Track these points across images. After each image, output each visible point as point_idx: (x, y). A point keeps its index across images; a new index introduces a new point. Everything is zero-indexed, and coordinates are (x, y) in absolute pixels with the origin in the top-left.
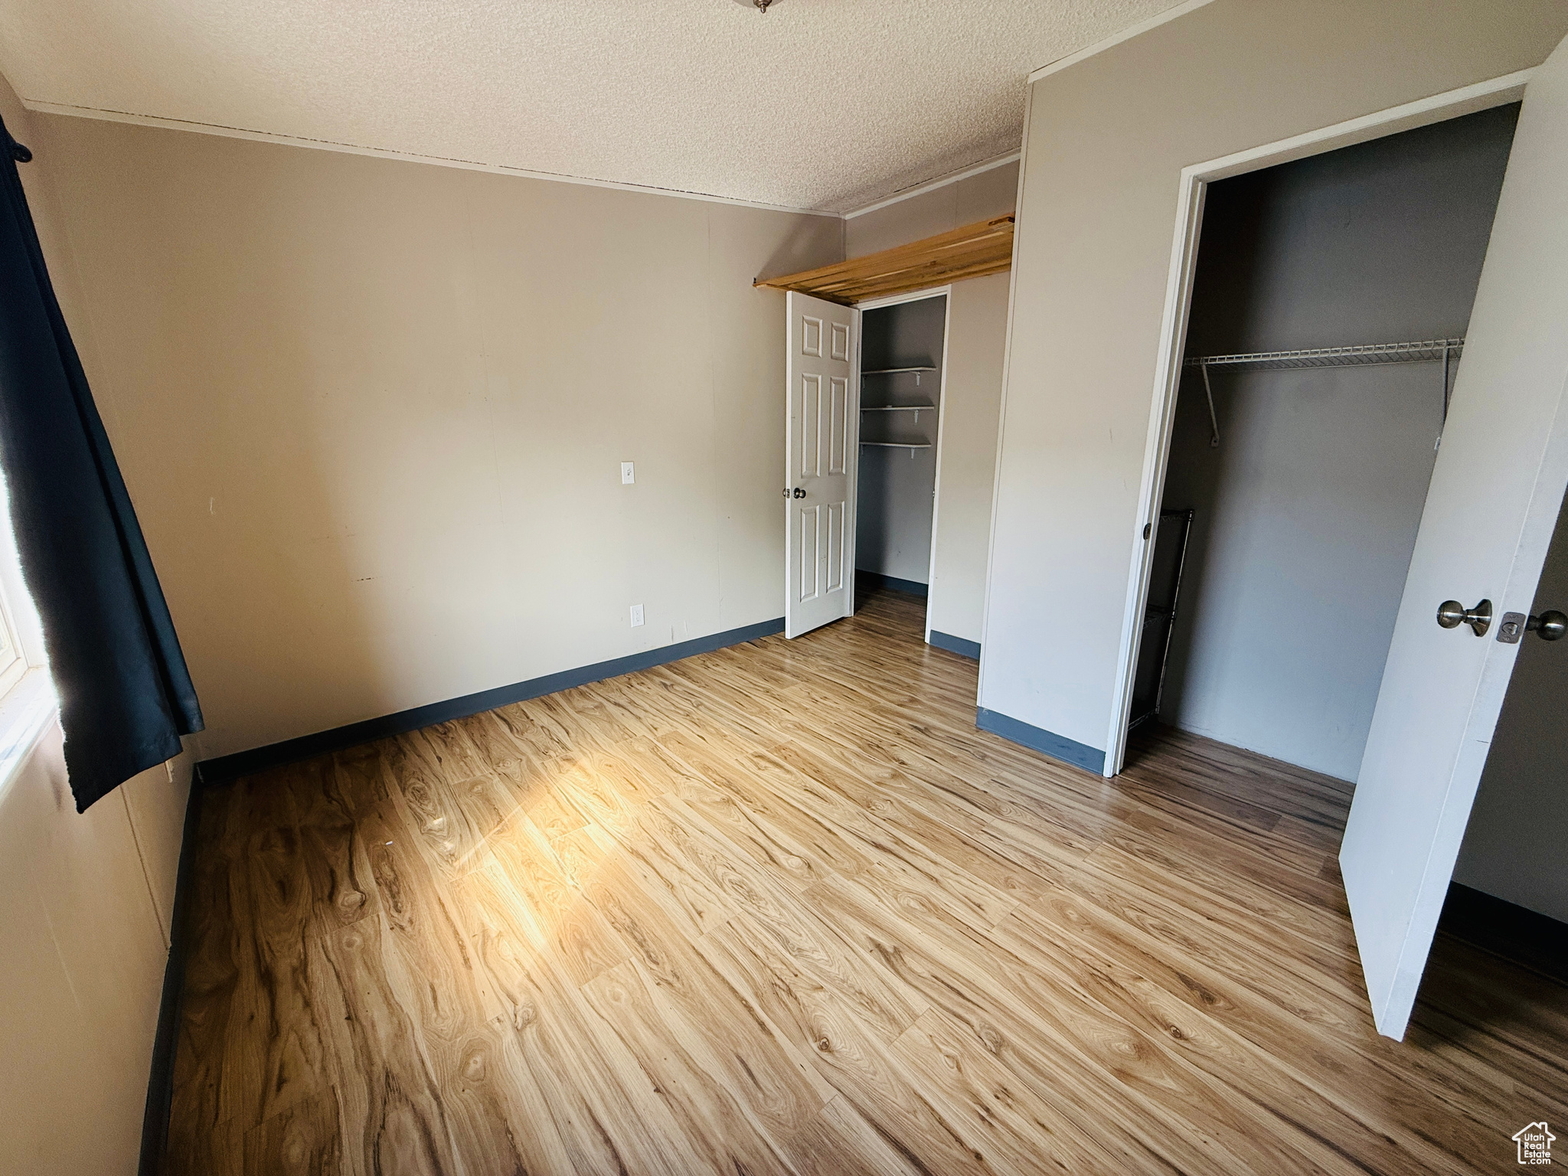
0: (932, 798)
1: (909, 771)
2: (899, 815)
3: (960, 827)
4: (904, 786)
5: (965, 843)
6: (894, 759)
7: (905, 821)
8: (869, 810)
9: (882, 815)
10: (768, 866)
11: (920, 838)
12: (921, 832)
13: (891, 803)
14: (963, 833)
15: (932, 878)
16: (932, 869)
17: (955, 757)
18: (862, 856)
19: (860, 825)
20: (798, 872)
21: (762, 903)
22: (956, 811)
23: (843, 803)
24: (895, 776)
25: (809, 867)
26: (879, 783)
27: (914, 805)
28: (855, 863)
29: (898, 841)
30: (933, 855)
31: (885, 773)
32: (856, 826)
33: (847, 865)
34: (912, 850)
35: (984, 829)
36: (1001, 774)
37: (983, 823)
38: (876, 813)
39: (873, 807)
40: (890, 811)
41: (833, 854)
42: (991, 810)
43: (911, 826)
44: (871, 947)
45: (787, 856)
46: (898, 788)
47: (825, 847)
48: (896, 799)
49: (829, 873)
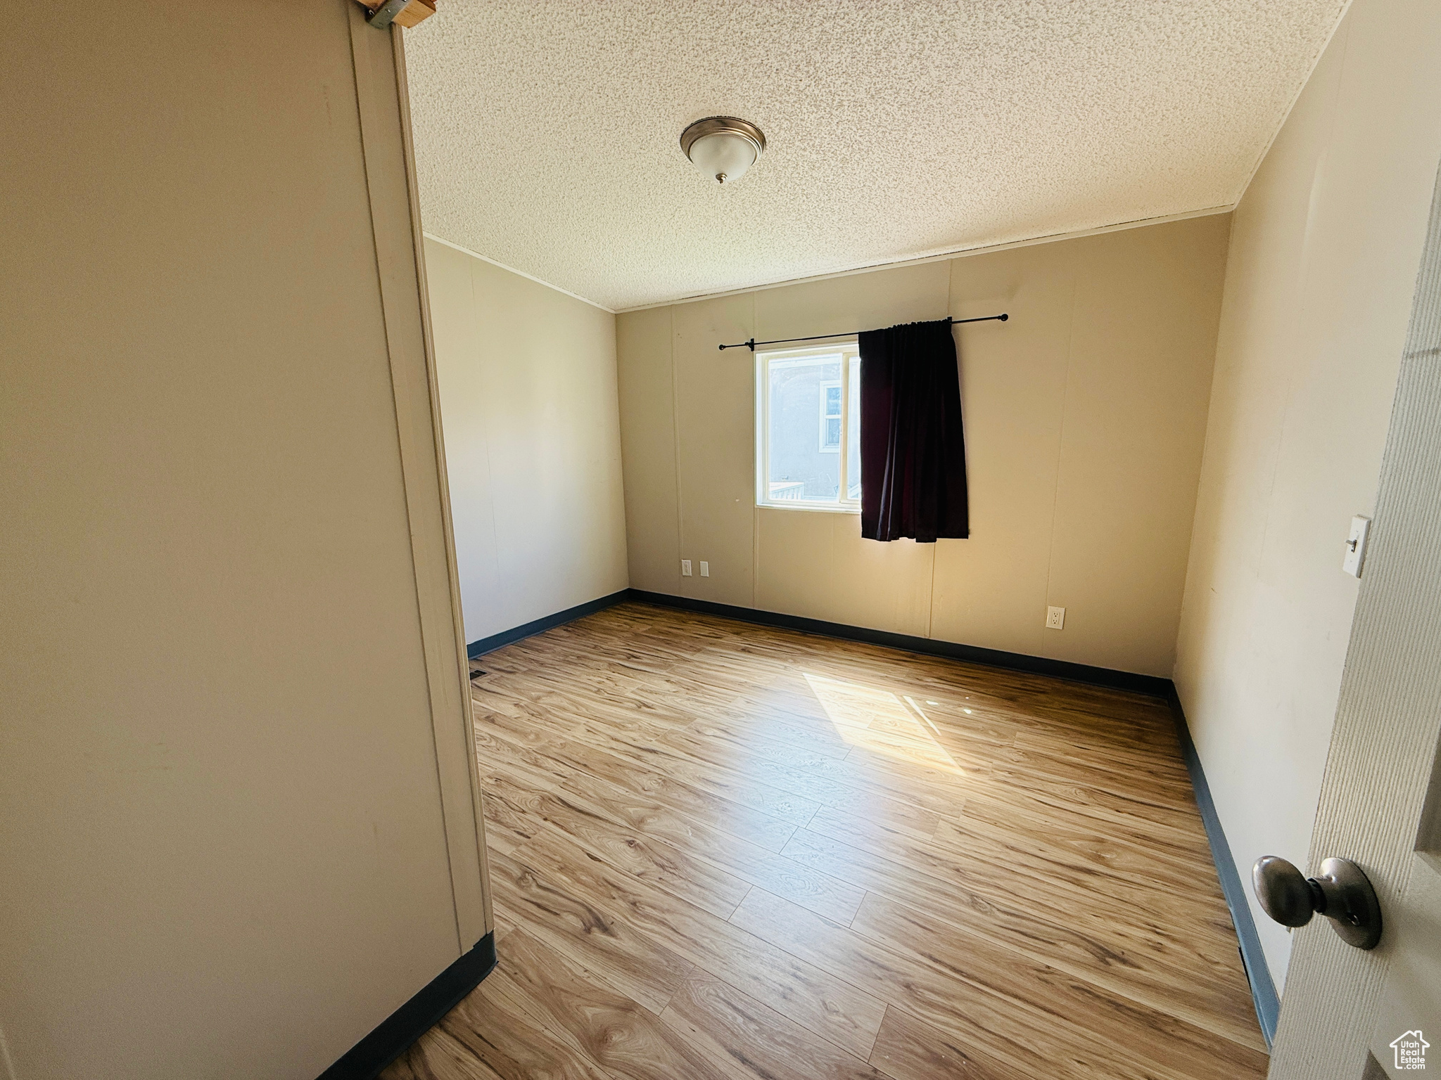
0: (604, 801)
1: (624, 831)
2: (636, 778)
3: (584, 777)
4: (631, 810)
5: (585, 765)
6: (640, 847)
7: (632, 774)
8: (663, 778)
9: (651, 775)
10: (726, 727)
11: (621, 763)
12: (619, 768)
13: (643, 789)
14: (584, 773)
15: (616, 740)
16: (614, 744)
17: (561, 869)
18: (664, 743)
19: (669, 764)
20: (704, 728)
21: (717, 711)
22: (584, 792)
23: (688, 780)
24: (639, 822)
25: (698, 732)
26: (657, 808)
27: (621, 790)
28: (669, 739)
29: (638, 758)
30: (613, 753)
31: (653, 824)
32: (673, 763)
33: (673, 737)
34: (627, 753)
35: (564, 780)
36: (514, 849)
37: (563, 786)
38: (657, 777)
39: (660, 781)
40: (644, 780)
41: (685, 741)
42: (550, 799)
43: (627, 771)
44: (653, 707)
45: (715, 735)
46: (638, 806)
47: (692, 744)
48: (640, 793)
49: (685, 730)
